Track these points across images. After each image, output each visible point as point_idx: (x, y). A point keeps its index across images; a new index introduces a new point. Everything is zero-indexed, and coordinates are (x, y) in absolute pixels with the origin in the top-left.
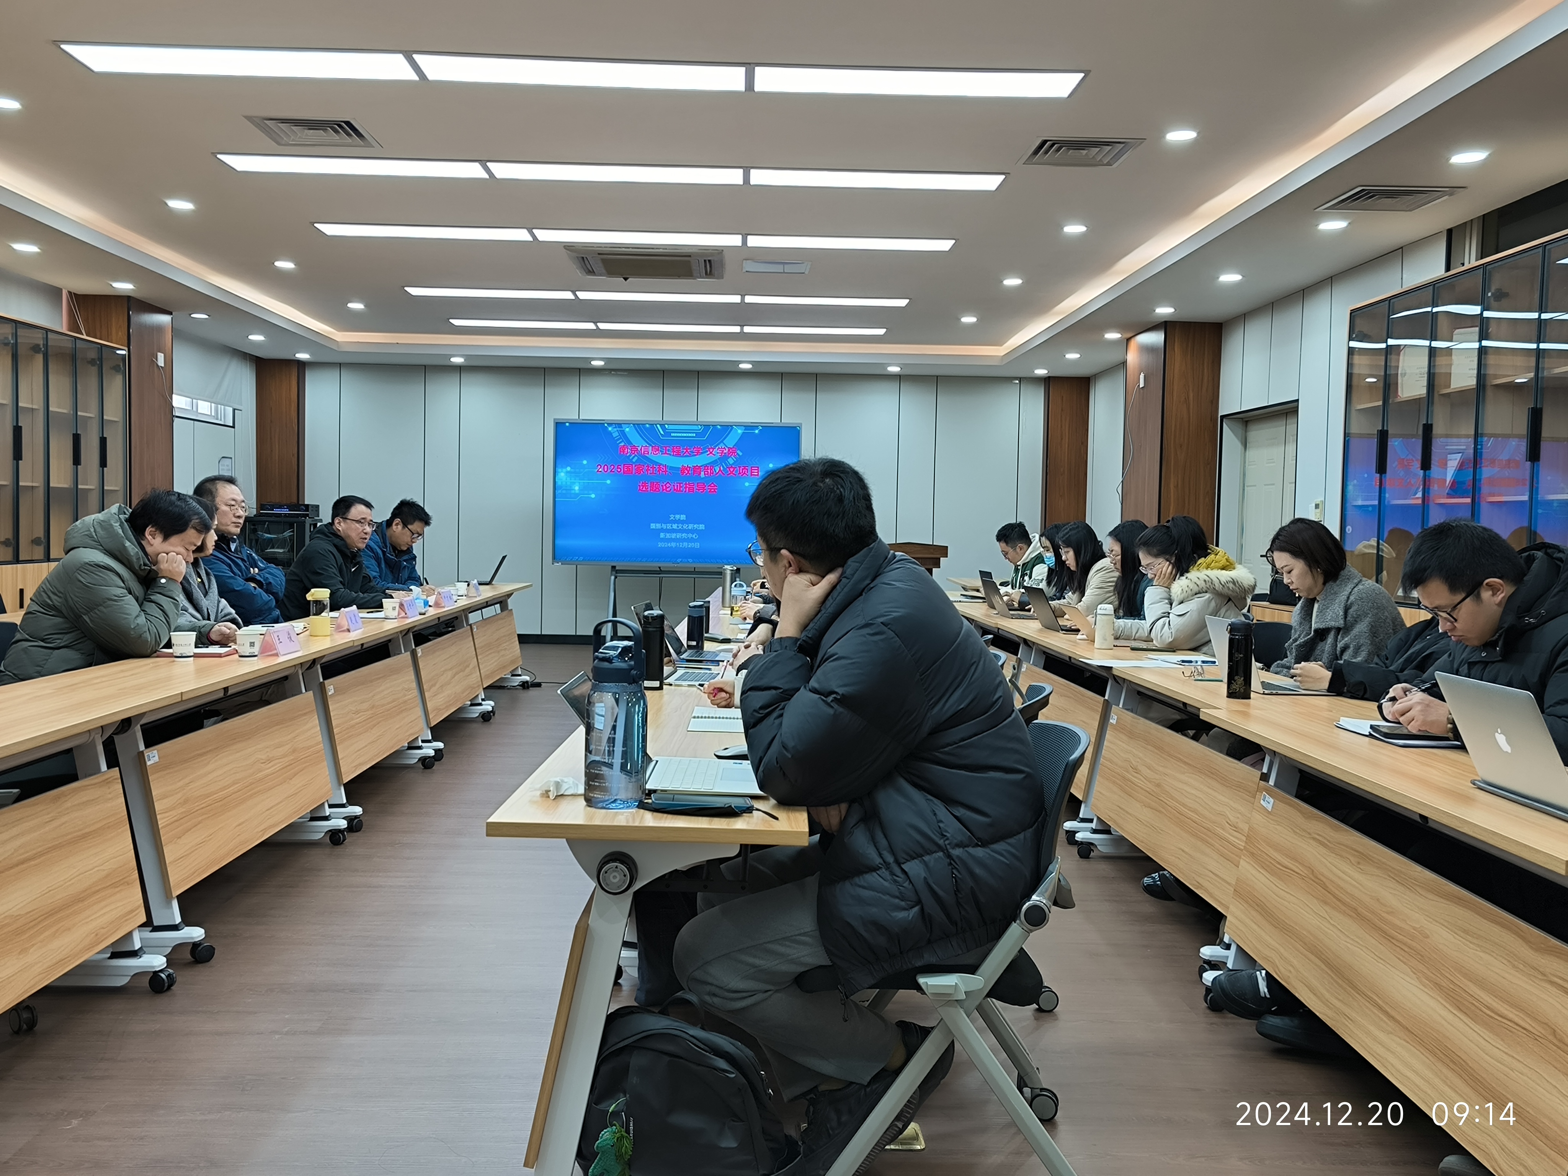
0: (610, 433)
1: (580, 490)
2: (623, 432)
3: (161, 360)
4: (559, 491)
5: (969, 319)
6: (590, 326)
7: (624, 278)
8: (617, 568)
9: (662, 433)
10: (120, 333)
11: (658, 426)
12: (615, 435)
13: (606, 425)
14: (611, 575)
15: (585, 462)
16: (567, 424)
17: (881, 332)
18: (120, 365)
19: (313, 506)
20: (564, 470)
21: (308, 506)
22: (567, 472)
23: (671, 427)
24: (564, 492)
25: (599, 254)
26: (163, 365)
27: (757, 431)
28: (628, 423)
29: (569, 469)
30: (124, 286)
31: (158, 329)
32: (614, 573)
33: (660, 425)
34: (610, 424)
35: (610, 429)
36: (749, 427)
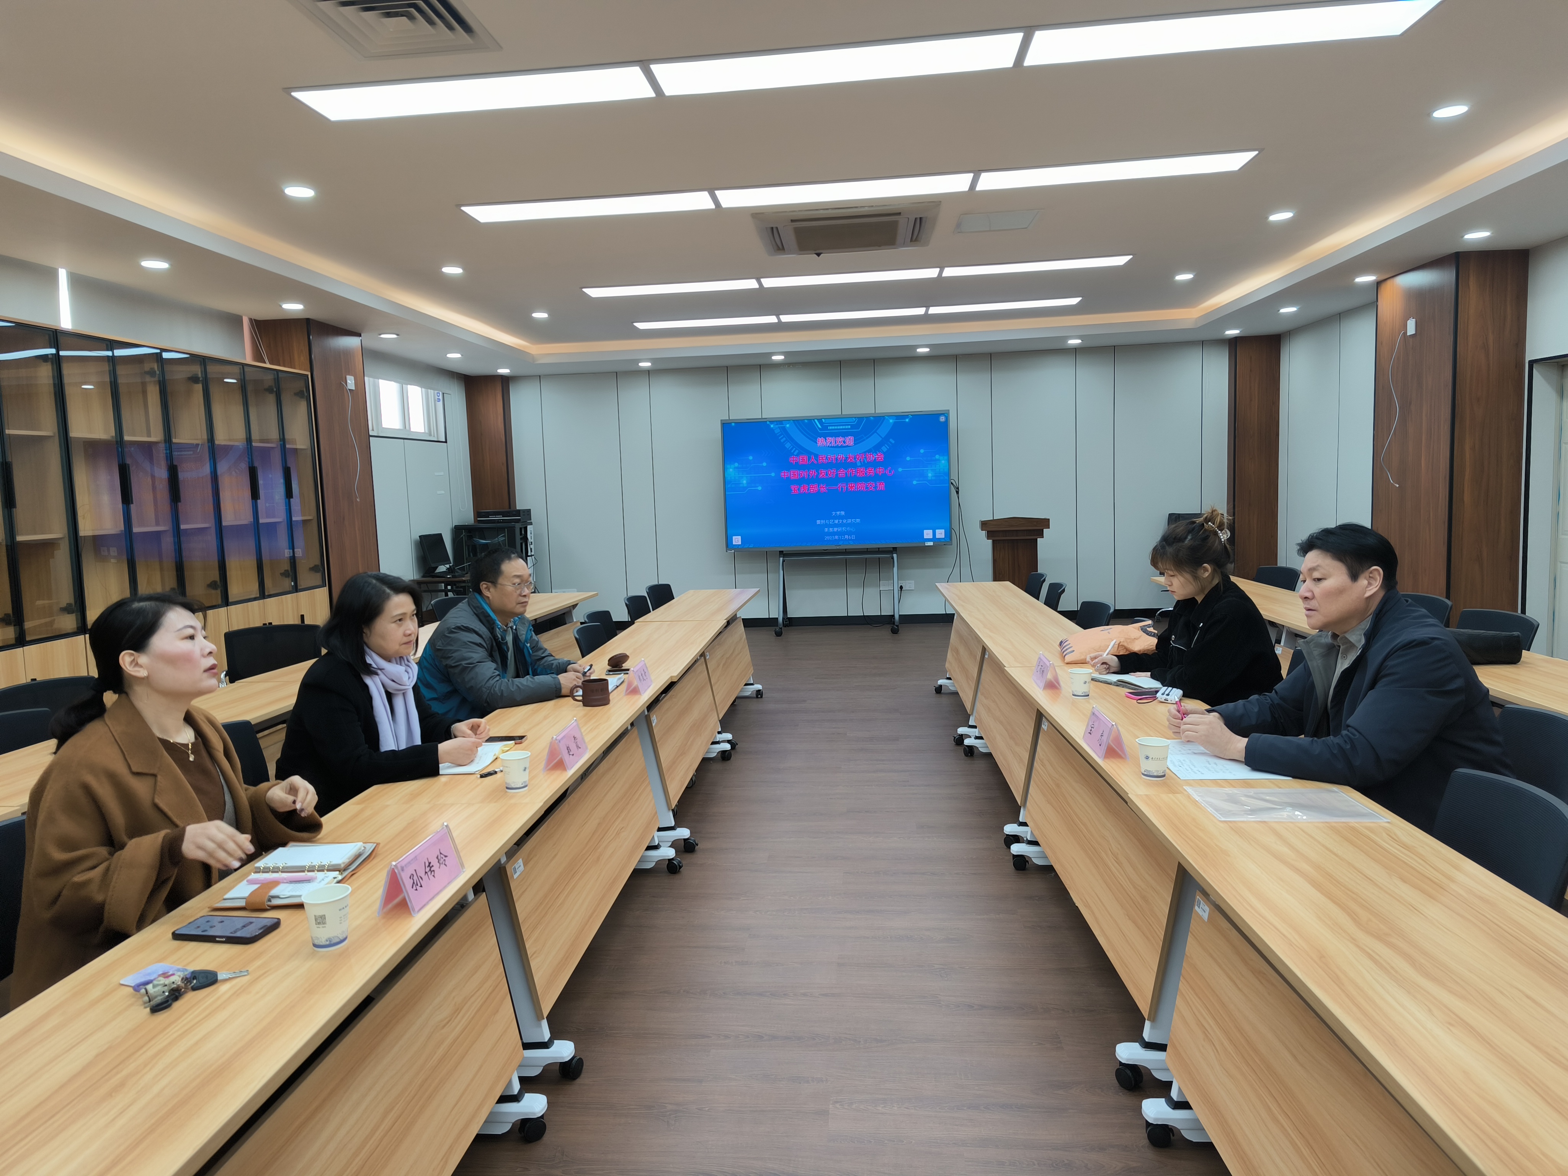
0: (772, 430)
1: (747, 483)
2: (784, 429)
3: (351, 382)
4: (729, 486)
5: (1184, 277)
6: (772, 319)
7: (817, 254)
8: (784, 553)
9: (820, 427)
10: (302, 358)
11: (816, 420)
12: (777, 431)
13: (768, 423)
14: (780, 557)
15: (751, 458)
16: (733, 424)
17: (1074, 301)
18: (303, 391)
19: (524, 511)
20: (733, 466)
21: (519, 510)
22: (735, 468)
23: (828, 421)
24: (733, 486)
25: (792, 221)
26: (354, 388)
27: (907, 420)
28: (788, 420)
29: (736, 465)
30: (293, 307)
31: (347, 354)
32: (782, 556)
33: (818, 419)
34: (772, 422)
35: (772, 426)
36: (900, 417)
